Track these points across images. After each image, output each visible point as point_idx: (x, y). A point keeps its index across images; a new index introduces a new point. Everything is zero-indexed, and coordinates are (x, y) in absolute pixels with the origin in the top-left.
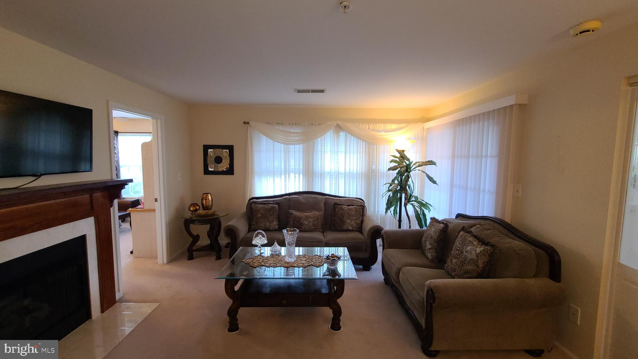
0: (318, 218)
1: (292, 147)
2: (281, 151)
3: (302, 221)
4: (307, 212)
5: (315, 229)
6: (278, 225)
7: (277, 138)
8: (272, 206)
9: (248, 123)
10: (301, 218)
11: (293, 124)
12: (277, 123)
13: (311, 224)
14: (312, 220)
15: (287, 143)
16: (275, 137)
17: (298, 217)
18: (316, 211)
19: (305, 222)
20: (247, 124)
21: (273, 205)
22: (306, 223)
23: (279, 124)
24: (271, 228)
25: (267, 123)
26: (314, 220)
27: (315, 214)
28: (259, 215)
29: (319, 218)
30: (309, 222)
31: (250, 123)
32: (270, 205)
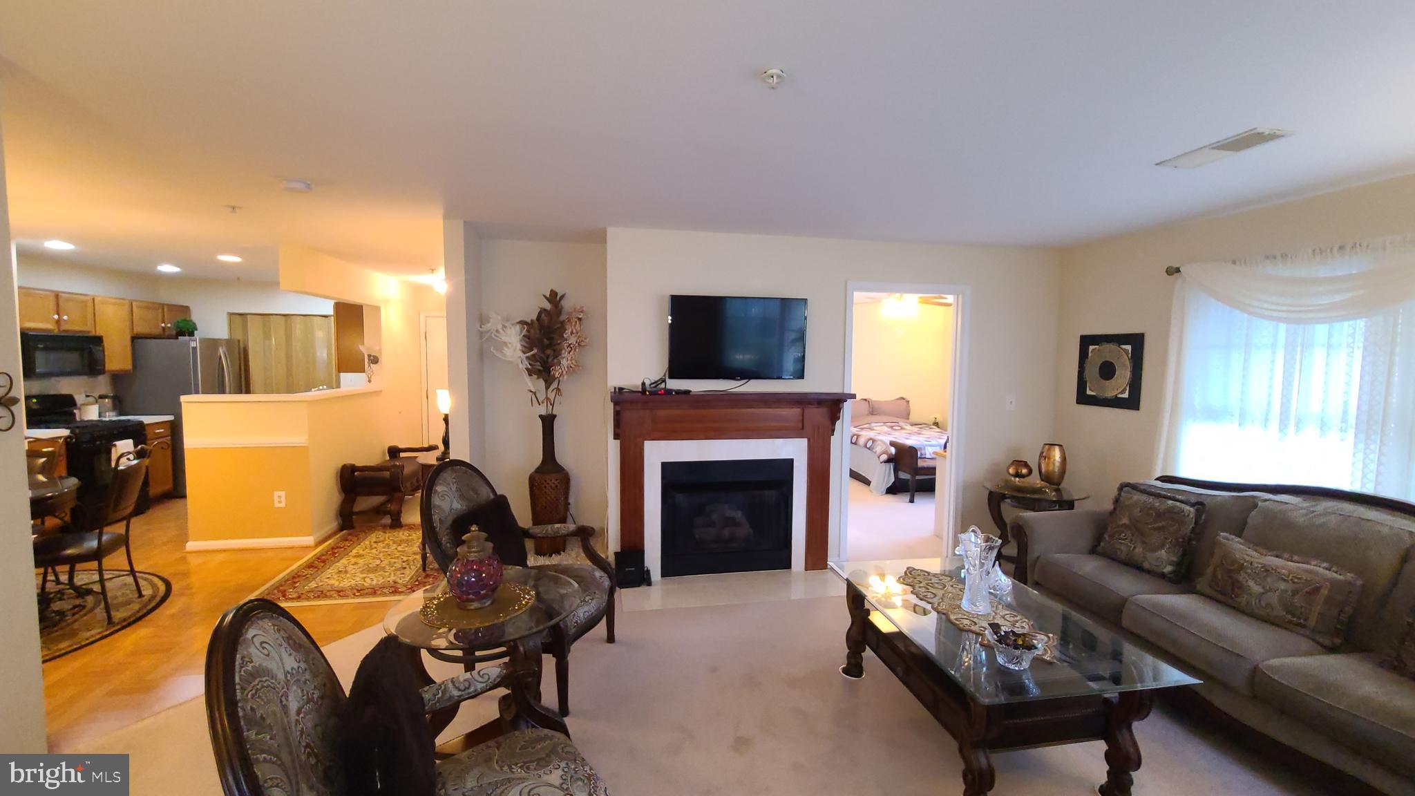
0: (1317, 590)
1: (1321, 330)
2: (1274, 345)
3: (1242, 577)
4: (1286, 556)
5: (1290, 622)
6: (1178, 564)
7: (1266, 306)
8: (1173, 507)
9: (1178, 270)
10: (1241, 567)
11: (1332, 249)
12: (1267, 257)
13: (1274, 598)
14: (1283, 586)
15: (1299, 317)
16: (1256, 304)
17: (1235, 561)
18: (1325, 565)
19: (1251, 583)
20: (1177, 272)
21: (1178, 504)
22: (1256, 588)
23: (1275, 257)
24: (1146, 565)
25: (1234, 263)
26: (1295, 593)
27: (1316, 574)
28: (1125, 521)
29: (1324, 592)
30: (1270, 590)
31: (1181, 269)
32: (1170, 502)
